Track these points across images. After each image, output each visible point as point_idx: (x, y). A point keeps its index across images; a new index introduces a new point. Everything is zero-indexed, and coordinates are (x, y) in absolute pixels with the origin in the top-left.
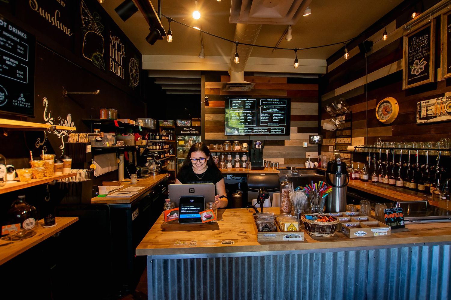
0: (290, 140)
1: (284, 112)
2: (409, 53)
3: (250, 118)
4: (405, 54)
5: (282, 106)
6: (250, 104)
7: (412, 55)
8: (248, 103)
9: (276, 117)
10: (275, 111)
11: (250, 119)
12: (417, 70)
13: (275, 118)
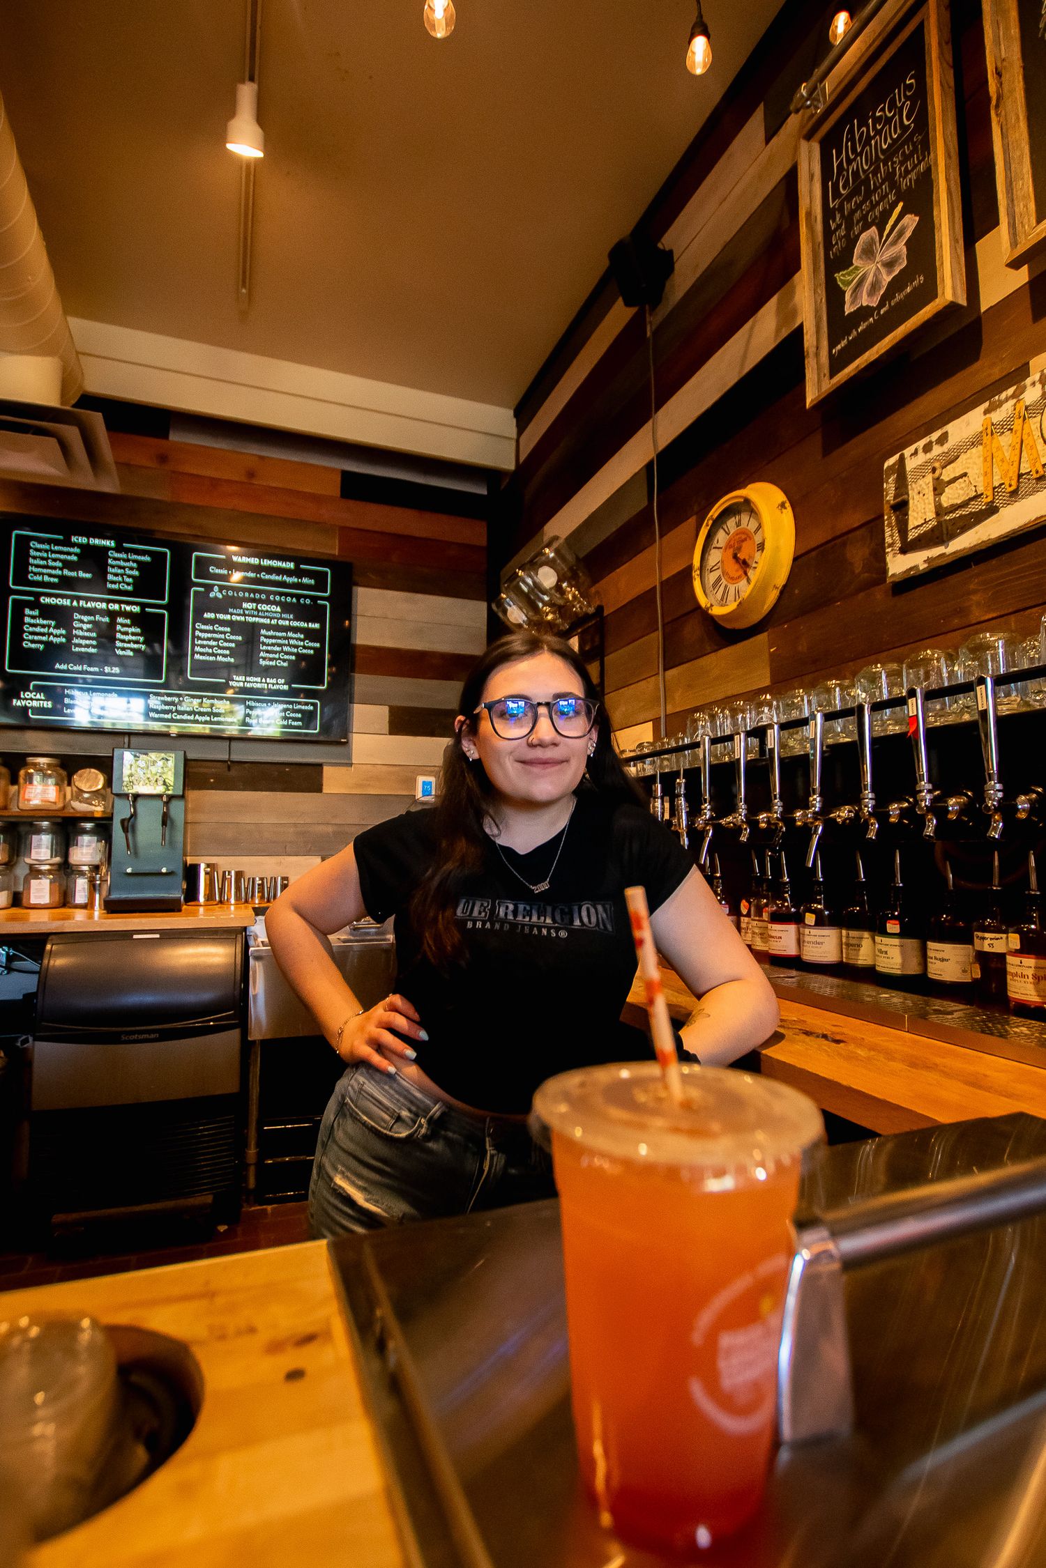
0: (351, 765)
1: (317, 626)
2: (828, 213)
3: (129, 642)
4: (811, 228)
5: (306, 597)
6: (131, 569)
7: (842, 216)
8: (122, 563)
9: (273, 645)
10: (271, 619)
11: (132, 646)
12: (870, 279)
13: (267, 652)
